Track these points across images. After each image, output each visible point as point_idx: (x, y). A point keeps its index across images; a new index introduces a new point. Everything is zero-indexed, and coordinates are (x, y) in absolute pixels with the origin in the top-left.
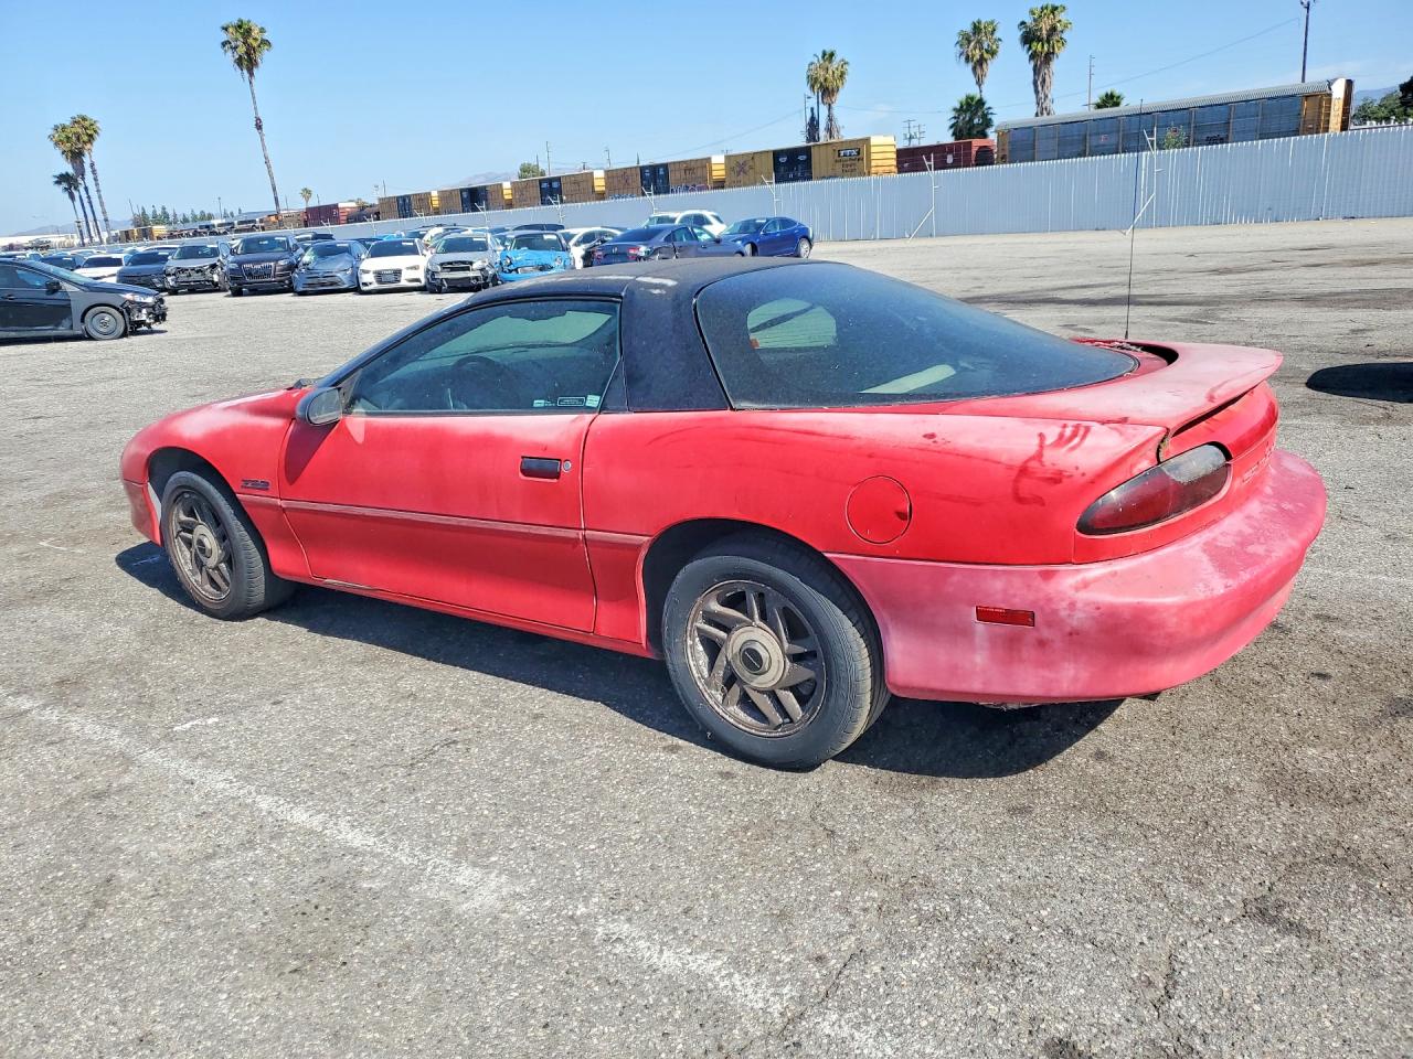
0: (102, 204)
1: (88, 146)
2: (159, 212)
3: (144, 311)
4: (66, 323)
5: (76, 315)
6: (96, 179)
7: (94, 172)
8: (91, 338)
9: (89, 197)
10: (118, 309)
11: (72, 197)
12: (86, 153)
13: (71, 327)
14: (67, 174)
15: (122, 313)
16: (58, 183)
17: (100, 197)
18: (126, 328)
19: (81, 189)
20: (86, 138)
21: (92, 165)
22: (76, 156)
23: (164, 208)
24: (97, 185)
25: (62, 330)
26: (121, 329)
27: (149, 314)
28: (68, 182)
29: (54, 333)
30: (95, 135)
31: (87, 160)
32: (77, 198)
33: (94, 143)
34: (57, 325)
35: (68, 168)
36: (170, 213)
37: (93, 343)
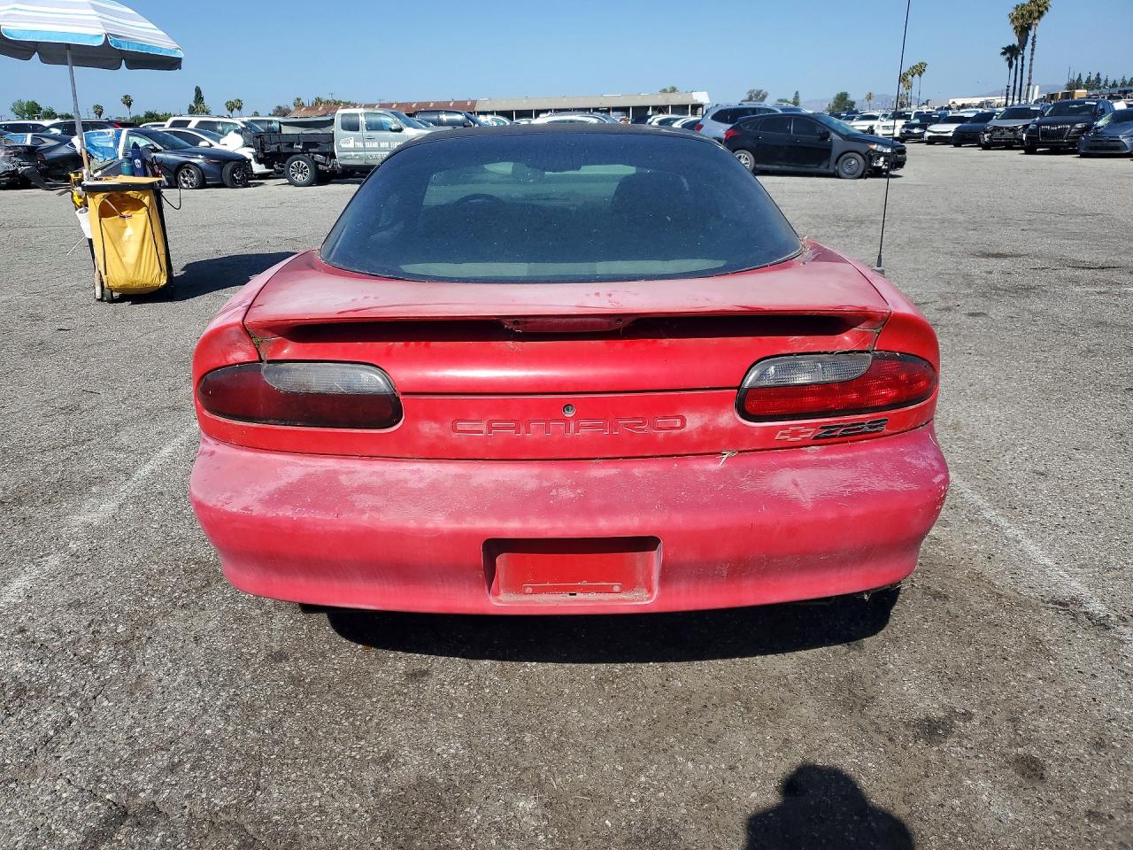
0: (1030, 72)
1: (1037, 21)
2: (1093, 78)
3: (882, 159)
4: (825, 164)
5: (833, 159)
6: (1033, 50)
7: (1033, 45)
8: (839, 177)
9: (1022, 66)
10: (862, 155)
11: (1010, 66)
12: (1033, 27)
13: (828, 168)
14: (1014, 45)
15: (864, 159)
16: (1004, 54)
17: (1031, 65)
18: (864, 172)
19: (1020, 58)
20: (1036, 14)
21: (1034, 37)
22: (1023, 31)
23: (1098, 75)
24: (1032, 54)
25: (822, 169)
26: (860, 172)
27: (885, 161)
28: (1012, 52)
29: (816, 170)
30: (1045, 12)
31: (1031, 33)
32: (1014, 67)
33: (1042, 19)
34: (819, 165)
35: (1014, 40)
36: (1103, 78)
37: (840, 180)
